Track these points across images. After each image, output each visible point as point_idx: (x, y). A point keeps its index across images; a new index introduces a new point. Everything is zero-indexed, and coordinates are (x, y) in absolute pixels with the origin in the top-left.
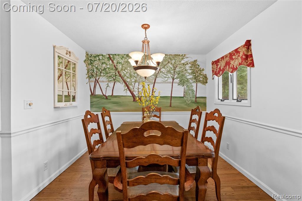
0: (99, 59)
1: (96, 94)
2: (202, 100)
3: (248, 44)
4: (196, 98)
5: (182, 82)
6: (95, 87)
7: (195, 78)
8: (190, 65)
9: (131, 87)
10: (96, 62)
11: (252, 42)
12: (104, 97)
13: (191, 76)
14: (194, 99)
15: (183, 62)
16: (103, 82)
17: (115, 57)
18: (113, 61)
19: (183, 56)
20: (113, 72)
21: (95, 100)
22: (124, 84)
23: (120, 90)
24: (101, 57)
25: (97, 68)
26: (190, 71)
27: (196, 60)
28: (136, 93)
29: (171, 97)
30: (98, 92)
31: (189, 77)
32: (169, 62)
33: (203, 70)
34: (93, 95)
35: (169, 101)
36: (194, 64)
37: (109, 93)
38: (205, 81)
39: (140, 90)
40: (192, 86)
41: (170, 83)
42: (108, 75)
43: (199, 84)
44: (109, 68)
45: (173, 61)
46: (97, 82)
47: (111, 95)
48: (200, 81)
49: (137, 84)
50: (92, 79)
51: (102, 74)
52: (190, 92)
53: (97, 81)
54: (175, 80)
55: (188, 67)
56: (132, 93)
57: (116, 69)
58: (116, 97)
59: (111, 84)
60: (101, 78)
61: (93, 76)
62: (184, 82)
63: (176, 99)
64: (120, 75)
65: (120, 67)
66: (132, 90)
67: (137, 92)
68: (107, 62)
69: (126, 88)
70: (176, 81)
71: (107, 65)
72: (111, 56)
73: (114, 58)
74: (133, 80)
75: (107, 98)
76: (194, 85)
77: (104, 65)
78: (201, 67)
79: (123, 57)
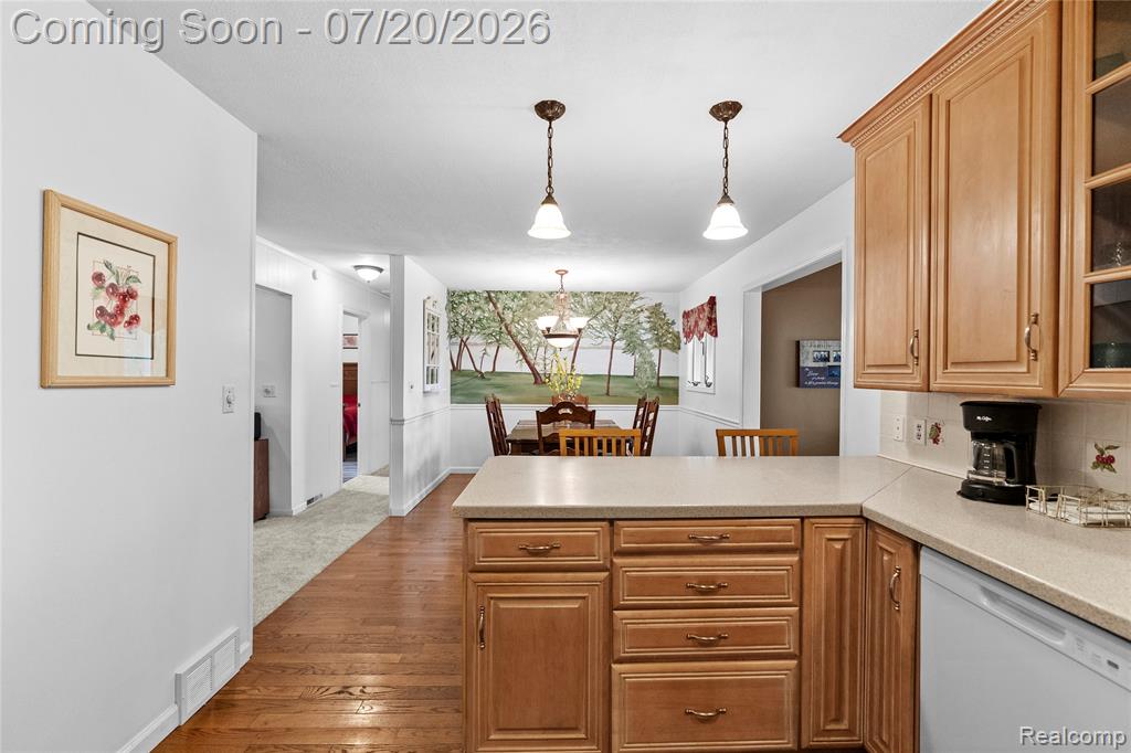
0: (469, 301)
1: (462, 368)
2: (670, 383)
3: (712, 301)
4: (659, 378)
5: (631, 347)
6: (460, 355)
7: (657, 340)
8: (647, 313)
9: (530, 356)
10: (463, 307)
11: (717, 301)
12: (477, 374)
13: (649, 336)
14: (654, 381)
15: (633, 307)
16: (476, 344)
17: (500, 296)
18: (495, 305)
19: (634, 296)
20: (495, 326)
21: (460, 379)
22: (516, 348)
23: (509, 361)
24: (472, 297)
25: (464, 318)
26: (647, 326)
27: (660, 304)
28: (539, 368)
29: (609, 375)
30: (466, 365)
31: (644, 337)
32: (605, 308)
33: (673, 323)
34: (456, 370)
35: (606, 385)
36: (656, 311)
37: (487, 368)
38: (676, 348)
39: (547, 361)
40: (651, 355)
41: (607, 348)
42: (487, 331)
43: (665, 352)
44: (488, 319)
45: (614, 306)
46: (465, 345)
47: (491, 370)
48: (665, 345)
49: (542, 350)
50: (454, 340)
51: (474, 330)
52: (646, 366)
53: (463, 344)
54: (617, 344)
55: (642, 317)
56: (532, 368)
57: (502, 320)
58: (500, 374)
59: (492, 350)
60: (472, 336)
61: (456, 333)
62: (635, 348)
63: (618, 380)
64: (509, 333)
65: (508, 316)
66: (532, 362)
67: (542, 366)
68: (485, 307)
69: (521, 357)
70: (621, 344)
71: (484, 312)
72: (493, 295)
73: (498, 299)
74: (535, 342)
75: (482, 376)
76: (655, 352)
77: (478, 313)
78: (670, 317)
79: (515, 297)
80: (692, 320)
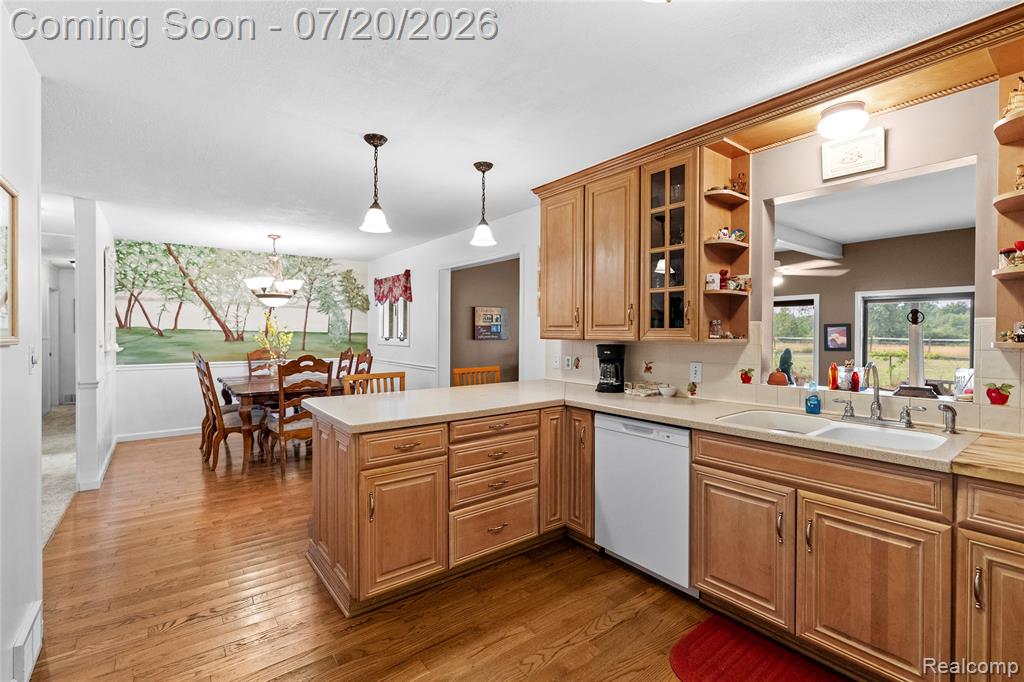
0: (141, 252)
1: (132, 326)
2: (360, 339)
3: (407, 274)
4: (350, 334)
5: (326, 307)
6: (129, 310)
7: (349, 301)
8: (339, 278)
9: (220, 314)
10: (131, 258)
11: (412, 273)
12: (154, 331)
13: (342, 298)
14: (347, 337)
15: (326, 271)
16: (151, 300)
17: (182, 249)
18: (176, 259)
19: (328, 261)
20: (177, 282)
21: (129, 338)
22: (203, 305)
23: (194, 317)
24: (145, 248)
25: (135, 270)
26: (340, 289)
27: (351, 271)
28: (231, 326)
29: (305, 332)
30: (137, 321)
31: (337, 299)
32: (300, 270)
33: (363, 287)
34: (123, 326)
35: (301, 341)
36: (347, 276)
37: (166, 324)
38: (365, 307)
39: (240, 319)
40: (343, 315)
41: (302, 307)
42: (166, 286)
43: (356, 312)
44: (166, 273)
45: (309, 269)
46: (136, 299)
47: (172, 327)
48: (356, 306)
49: (233, 308)
50: (120, 294)
51: (149, 284)
52: (340, 324)
53: (133, 299)
54: (311, 304)
55: (336, 281)
56: (223, 326)
57: (185, 275)
58: (183, 331)
59: (173, 307)
60: (145, 291)
61: (124, 286)
62: (329, 307)
63: (312, 336)
64: (195, 289)
65: (193, 272)
66: (223, 319)
67: (234, 324)
68: (163, 260)
69: (209, 314)
70: (316, 304)
71: (162, 265)
72: (173, 248)
73: (179, 253)
74: (225, 300)
75: (161, 334)
76: (347, 312)
77: (154, 266)
78: (360, 282)
79: (202, 252)
80: (385, 287)
